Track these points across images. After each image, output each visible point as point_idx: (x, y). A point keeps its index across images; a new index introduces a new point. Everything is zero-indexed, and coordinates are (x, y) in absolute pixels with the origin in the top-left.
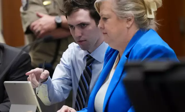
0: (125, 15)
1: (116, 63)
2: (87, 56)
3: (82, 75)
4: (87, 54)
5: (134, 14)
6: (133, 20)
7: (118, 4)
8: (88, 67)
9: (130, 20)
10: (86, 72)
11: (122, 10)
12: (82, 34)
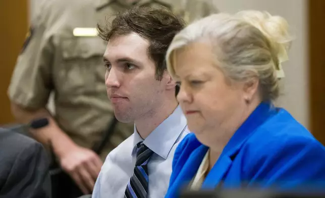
0: (244, 73)
1: (203, 170)
2: (139, 145)
3: (127, 187)
4: (138, 142)
5: (259, 72)
6: (257, 84)
7: (227, 52)
8: (140, 167)
9: (250, 85)
10: (136, 179)
11: (235, 63)
12: (122, 83)
